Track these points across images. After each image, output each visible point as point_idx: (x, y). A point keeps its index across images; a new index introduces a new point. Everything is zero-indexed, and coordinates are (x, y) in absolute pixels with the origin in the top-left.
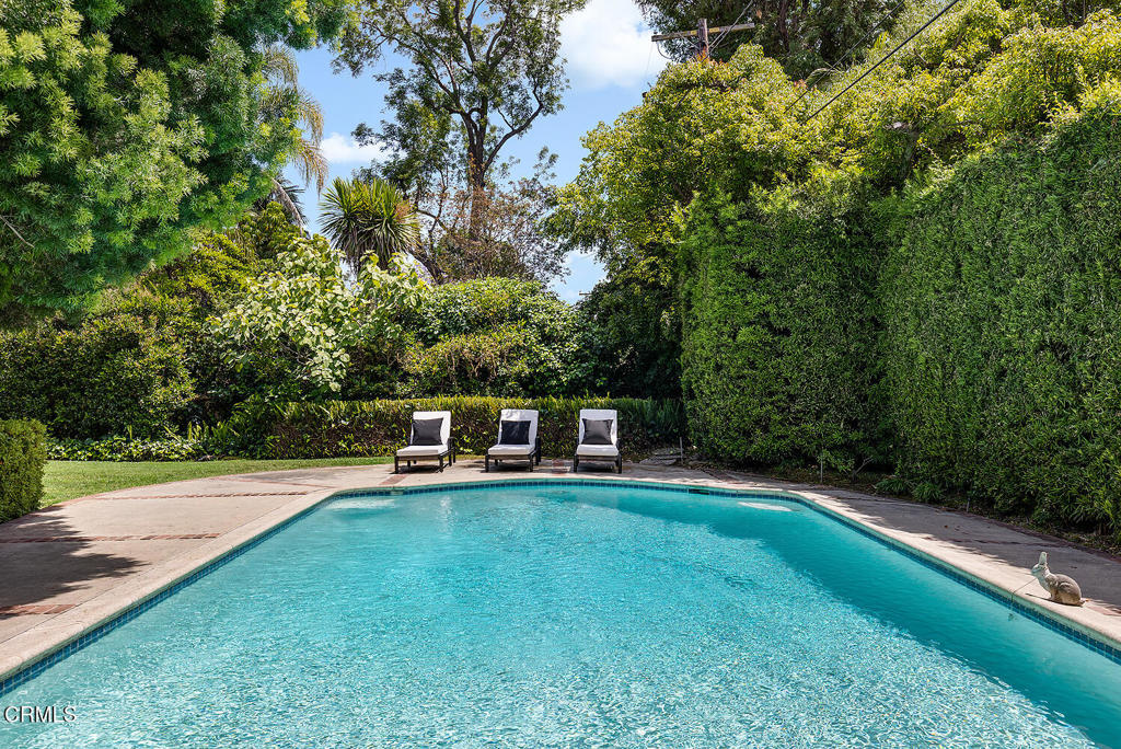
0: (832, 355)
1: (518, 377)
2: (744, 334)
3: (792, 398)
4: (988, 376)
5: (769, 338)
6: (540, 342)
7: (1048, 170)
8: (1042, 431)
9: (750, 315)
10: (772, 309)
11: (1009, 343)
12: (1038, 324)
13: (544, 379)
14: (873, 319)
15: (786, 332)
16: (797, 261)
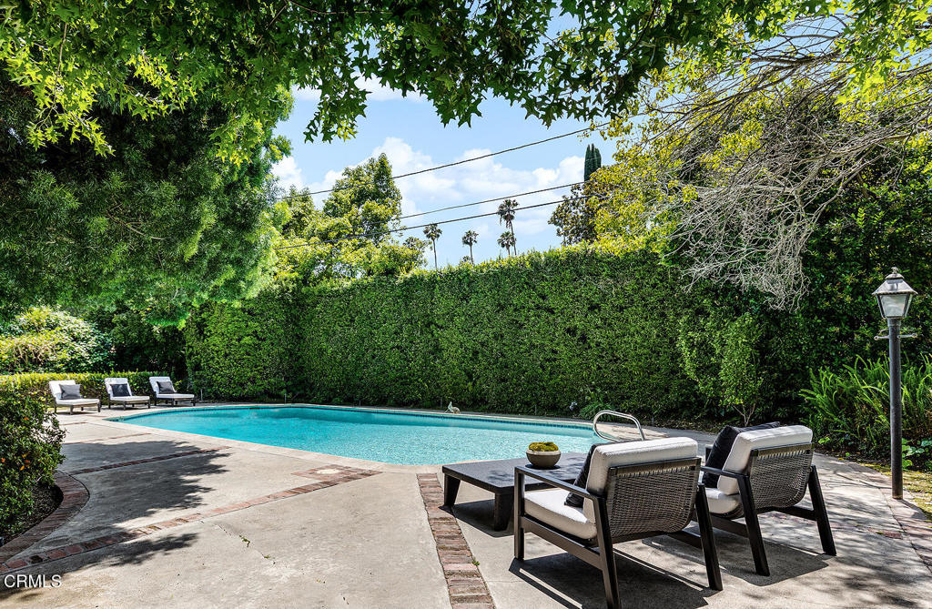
0: (281, 350)
1: (62, 361)
2: (246, 340)
3: (265, 368)
4: (368, 356)
5: (257, 342)
6: (73, 341)
7: (398, 291)
8: (393, 374)
9: (250, 332)
10: (259, 329)
11: (379, 346)
12: (393, 340)
13: (76, 362)
14: (297, 335)
15: (264, 340)
16: (270, 310)
